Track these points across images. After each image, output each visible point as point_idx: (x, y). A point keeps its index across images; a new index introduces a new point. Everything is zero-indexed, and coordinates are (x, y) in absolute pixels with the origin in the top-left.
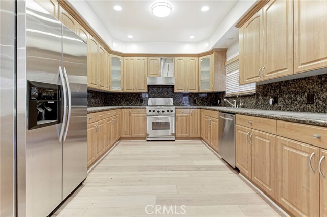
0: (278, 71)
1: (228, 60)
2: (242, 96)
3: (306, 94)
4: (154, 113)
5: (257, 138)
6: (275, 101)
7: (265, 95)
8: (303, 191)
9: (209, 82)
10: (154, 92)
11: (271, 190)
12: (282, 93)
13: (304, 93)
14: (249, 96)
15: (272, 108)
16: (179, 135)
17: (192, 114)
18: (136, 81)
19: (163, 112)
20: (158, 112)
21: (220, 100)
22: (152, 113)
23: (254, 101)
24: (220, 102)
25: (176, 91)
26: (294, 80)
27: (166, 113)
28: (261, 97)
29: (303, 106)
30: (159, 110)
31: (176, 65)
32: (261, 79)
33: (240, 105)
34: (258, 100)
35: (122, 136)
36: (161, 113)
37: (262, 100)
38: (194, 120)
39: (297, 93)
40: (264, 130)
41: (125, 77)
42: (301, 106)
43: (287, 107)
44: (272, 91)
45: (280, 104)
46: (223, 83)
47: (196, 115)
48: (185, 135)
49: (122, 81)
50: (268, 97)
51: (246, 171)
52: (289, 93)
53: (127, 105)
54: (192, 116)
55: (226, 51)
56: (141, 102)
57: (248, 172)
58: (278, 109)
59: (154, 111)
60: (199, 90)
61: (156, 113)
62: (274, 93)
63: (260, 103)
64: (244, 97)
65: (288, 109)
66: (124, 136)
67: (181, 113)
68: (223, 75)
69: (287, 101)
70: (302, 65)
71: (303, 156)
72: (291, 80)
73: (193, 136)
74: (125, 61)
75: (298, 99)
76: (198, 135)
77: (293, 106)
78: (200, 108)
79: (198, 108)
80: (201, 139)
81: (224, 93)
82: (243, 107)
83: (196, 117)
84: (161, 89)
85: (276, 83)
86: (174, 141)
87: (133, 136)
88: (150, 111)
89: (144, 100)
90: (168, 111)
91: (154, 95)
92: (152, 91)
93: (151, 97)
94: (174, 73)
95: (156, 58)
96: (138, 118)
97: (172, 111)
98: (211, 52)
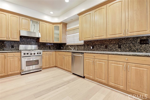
0: (100, 36)
1: (67, 29)
2: (77, 45)
3: (105, 45)
5: (97, 62)
6: (93, 48)
7: (88, 45)
8: (120, 78)
9: (58, 38)
10: (23, 41)
11: (105, 81)
12: (95, 45)
13: (104, 45)
14: (80, 45)
15: (91, 50)
16: (44, 67)
17: (51, 54)
18: (9, 31)
19: (35, 54)
20: (31, 54)
21: (63, 47)
22: (26, 55)
23: (83, 48)
24: (63, 48)
25: (41, 41)
26: (100, 40)
27: (36, 54)
28: (86, 46)
29: (104, 49)
31: (40, 26)
32: (92, 39)
33: (76, 49)
34: (85, 47)
36: (33, 55)
37: (87, 47)
38: (52, 57)
39: (102, 45)
40: (102, 59)
42: (103, 49)
43: (97, 50)
44: (91, 44)
45: (95, 49)
46: (65, 39)
47: (53, 54)
48: (47, 66)
50: (89, 46)
51: (91, 76)
52: (98, 45)
54: (51, 55)
55: (66, 25)
56: (12, 48)
57: (92, 77)
58: (94, 50)
59: (28, 54)
60: (53, 41)
61: (29, 55)
62: (92, 44)
63: (86, 48)
64: (78, 46)
65: (98, 50)
67: (46, 54)
68: (66, 36)
69: (97, 48)
70: (110, 35)
71: (120, 66)
72: (99, 40)
73: (52, 66)
75: (102, 47)
76: (54, 65)
77: (100, 49)
78: (55, 51)
79: (54, 51)
80: (56, 67)
81: (65, 44)
82: (77, 50)
83: (53, 56)
84: (29, 40)
85: (93, 41)
86: (41, 71)
87: (8, 74)
88: (25, 54)
89: (15, 46)
90: (38, 53)
91: (23, 43)
92: (22, 40)
93: (21, 44)
94: (39, 31)
95: (27, 19)
96: (13, 60)
97: (40, 53)
98: (60, 23)
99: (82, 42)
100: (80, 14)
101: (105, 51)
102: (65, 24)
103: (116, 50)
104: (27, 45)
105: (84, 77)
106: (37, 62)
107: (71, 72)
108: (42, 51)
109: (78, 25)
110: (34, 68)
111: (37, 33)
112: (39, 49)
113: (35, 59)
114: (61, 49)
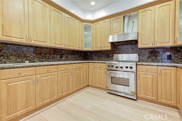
10: (119, 49)
17: (160, 73)
19: (122, 67)
20: (117, 67)
35: (89, 84)
41: (94, 39)
49: (92, 42)
53: (99, 60)
56: (108, 58)
59: (112, 67)
60: (175, 42)
66: (90, 84)
74: (94, 26)
84: (126, 47)
87: (97, 86)
89: (110, 56)
91: (119, 52)
92: (117, 48)
93: (116, 54)
96: (100, 71)
104: (123, 54)
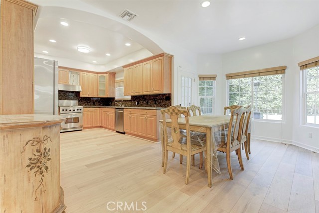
1: (116, 80)
4: (66, 112)
5: (132, 116)
6: (138, 104)
7: (134, 101)
9: (105, 91)
11: (136, 132)
12: (140, 100)
13: (146, 100)
14: (128, 101)
16: (85, 126)
19: (74, 110)
20: (70, 110)
21: (111, 102)
23: (130, 103)
24: (111, 104)
25: (81, 95)
27: (76, 111)
28: (132, 101)
30: (71, 109)
31: (81, 77)
32: (133, 95)
37: (133, 103)
38: (96, 115)
40: (135, 113)
43: (141, 106)
44: (136, 99)
46: (114, 92)
48: (89, 126)
51: (128, 131)
52: (142, 100)
54: (94, 112)
55: (115, 75)
58: (139, 106)
59: (66, 110)
60: (97, 95)
61: (68, 111)
64: (125, 101)
67: (87, 111)
68: (114, 88)
69: (141, 103)
70: (144, 92)
71: (144, 118)
72: (142, 96)
73: (95, 125)
75: (144, 102)
76: (98, 125)
77: (143, 105)
80: (101, 127)
81: (114, 98)
82: (125, 106)
83: (97, 113)
85: (138, 96)
86: (81, 130)
88: (63, 110)
90: (78, 110)
94: (80, 83)
95: (66, 70)
97: (80, 110)
98: (106, 73)
99: (129, 98)
100: (124, 67)
101: (146, 107)
102: (113, 74)
103: (153, 106)
105: (124, 133)
106: (76, 120)
107: (113, 130)
108: (83, 107)
109: (123, 78)
110: (72, 126)
111: (77, 87)
112: (79, 105)
113: (74, 117)
114: (109, 105)
